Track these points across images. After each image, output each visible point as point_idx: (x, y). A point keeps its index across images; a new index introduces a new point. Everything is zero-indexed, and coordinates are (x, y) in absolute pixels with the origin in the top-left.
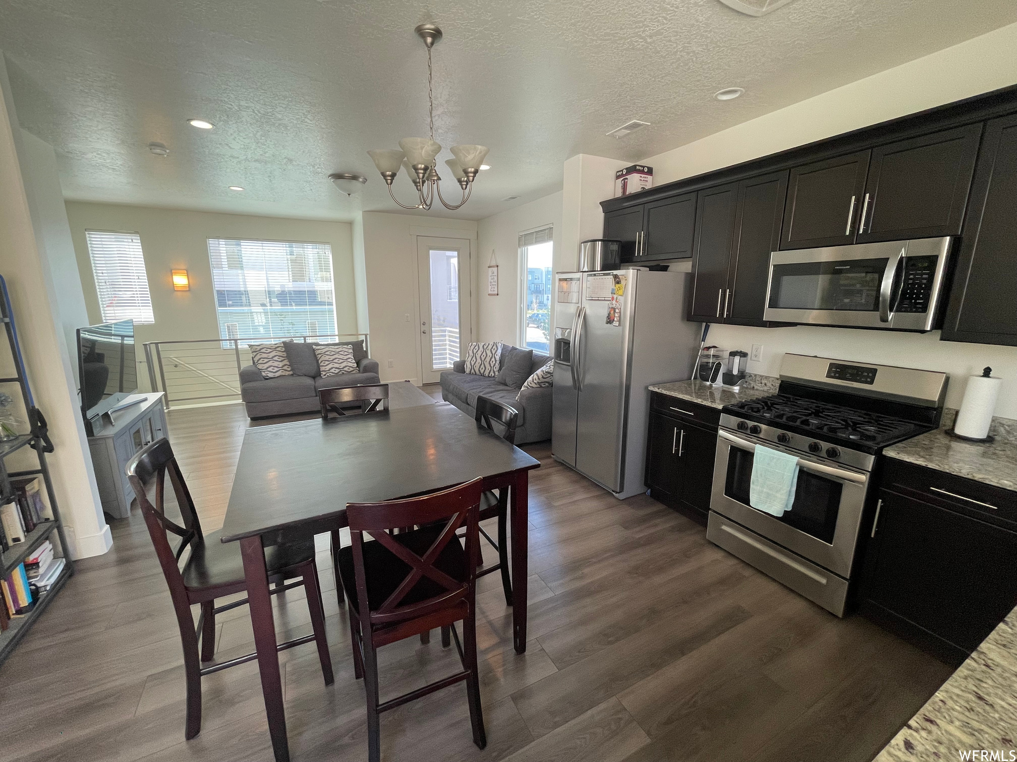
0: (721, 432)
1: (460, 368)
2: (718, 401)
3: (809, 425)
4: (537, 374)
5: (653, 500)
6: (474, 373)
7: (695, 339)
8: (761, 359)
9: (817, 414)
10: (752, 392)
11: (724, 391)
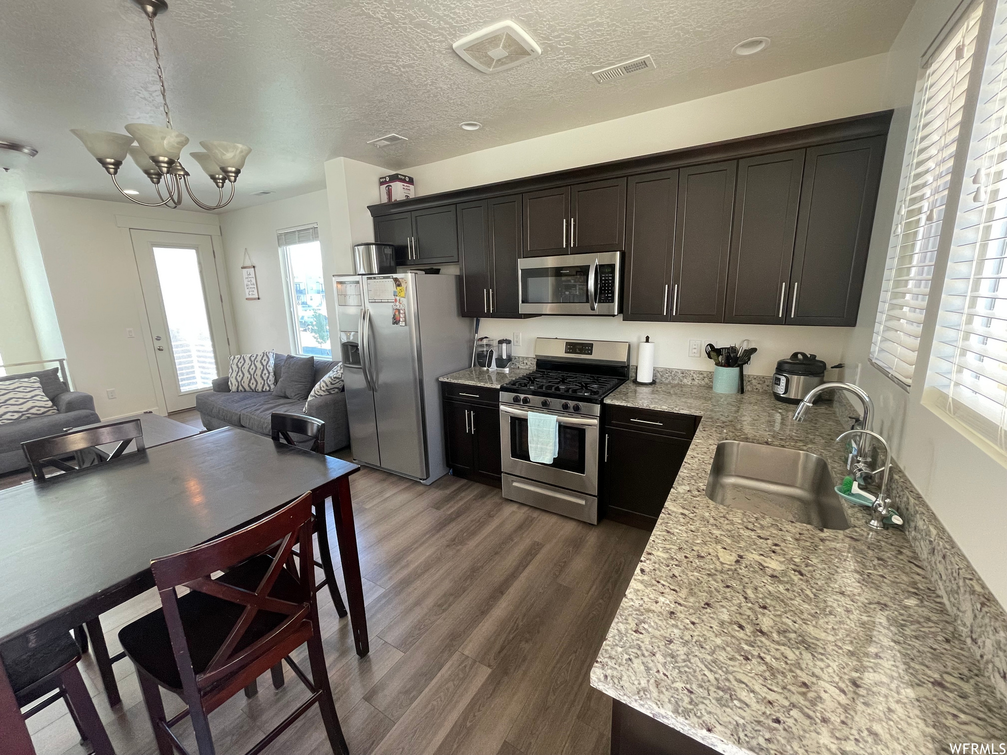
0: (502, 407)
1: (222, 386)
2: (495, 382)
3: (560, 391)
4: (324, 382)
5: (455, 477)
6: (243, 390)
7: (470, 331)
8: (521, 344)
9: (563, 381)
10: (518, 371)
11: (498, 373)
